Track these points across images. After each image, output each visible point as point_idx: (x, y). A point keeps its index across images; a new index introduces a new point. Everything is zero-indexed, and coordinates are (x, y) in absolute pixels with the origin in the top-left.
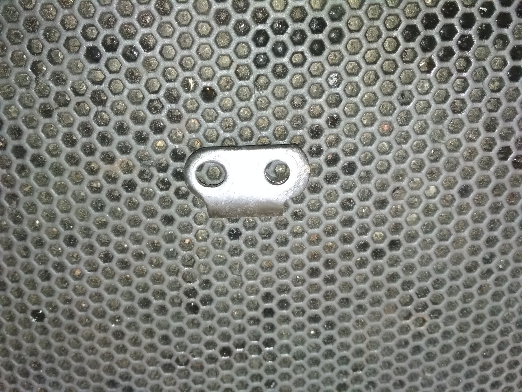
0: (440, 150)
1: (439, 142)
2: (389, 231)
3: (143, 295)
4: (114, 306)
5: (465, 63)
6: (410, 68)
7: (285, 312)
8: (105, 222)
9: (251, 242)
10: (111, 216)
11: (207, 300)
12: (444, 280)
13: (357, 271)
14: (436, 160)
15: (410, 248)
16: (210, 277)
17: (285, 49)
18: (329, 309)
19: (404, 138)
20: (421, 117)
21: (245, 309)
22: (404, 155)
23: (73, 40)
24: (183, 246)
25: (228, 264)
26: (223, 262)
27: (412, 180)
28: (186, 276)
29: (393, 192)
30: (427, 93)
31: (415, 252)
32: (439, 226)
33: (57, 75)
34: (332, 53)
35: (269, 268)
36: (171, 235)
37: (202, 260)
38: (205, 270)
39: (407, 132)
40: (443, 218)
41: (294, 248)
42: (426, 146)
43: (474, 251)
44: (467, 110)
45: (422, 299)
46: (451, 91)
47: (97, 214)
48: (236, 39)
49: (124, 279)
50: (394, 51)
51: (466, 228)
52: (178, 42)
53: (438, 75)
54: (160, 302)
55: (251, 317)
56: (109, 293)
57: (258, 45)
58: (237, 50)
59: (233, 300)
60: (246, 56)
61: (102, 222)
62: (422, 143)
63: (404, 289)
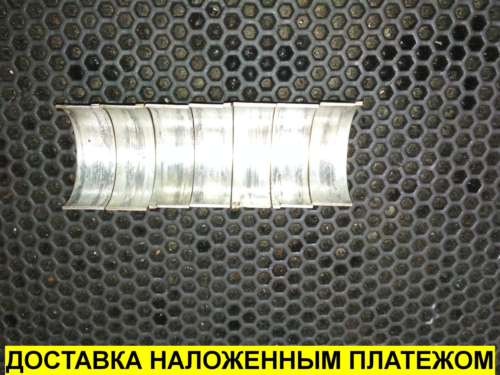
0: (398, 172)
1: (397, 165)
2: (351, 248)
3: (112, 304)
4: (85, 315)
5: (422, 92)
6: (370, 95)
7: (249, 325)
8: (79, 231)
9: (220, 255)
10: (85, 225)
11: (175, 311)
12: (403, 297)
13: (320, 286)
14: (395, 182)
15: (370, 266)
16: (179, 288)
17: (255, 74)
18: (294, 323)
19: (365, 160)
20: (380, 140)
21: (212, 321)
22: (365, 175)
23: (58, 59)
24: (154, 257)
25: (197, 275)
26: (192, 274)
27: (372, 200)
28: (155, 287)
29: (355, 211)
30: (386, 118)
31: (376, 269)
32: (398, 245)
33: (42, 90)
34: (299, 79)
35: (236, 281)
36: (143, 246)
37: (171, 271)
38: (174, 282)
39: (367, 154)
40: (402, 237)
41: (260, 262)
42: (385, 168)
43: (432, 270)
44: (423, 135)
45: (382, 316)
46: (408, 117)
47: (72, 223)
48: (210, 63)
49: (96, 288)
50: (356, 79)
51: (424, 248)
52: (156, 63)
53: (396, 102)
54: (129, 312)
55: (217, 330)
56: (80, 302)
57: (230, 69)
58: (211, 73)
59: (200, 311)
60: (219, 80)
61: (77, 231)
62: (381, 165)
63: (365, 306)
